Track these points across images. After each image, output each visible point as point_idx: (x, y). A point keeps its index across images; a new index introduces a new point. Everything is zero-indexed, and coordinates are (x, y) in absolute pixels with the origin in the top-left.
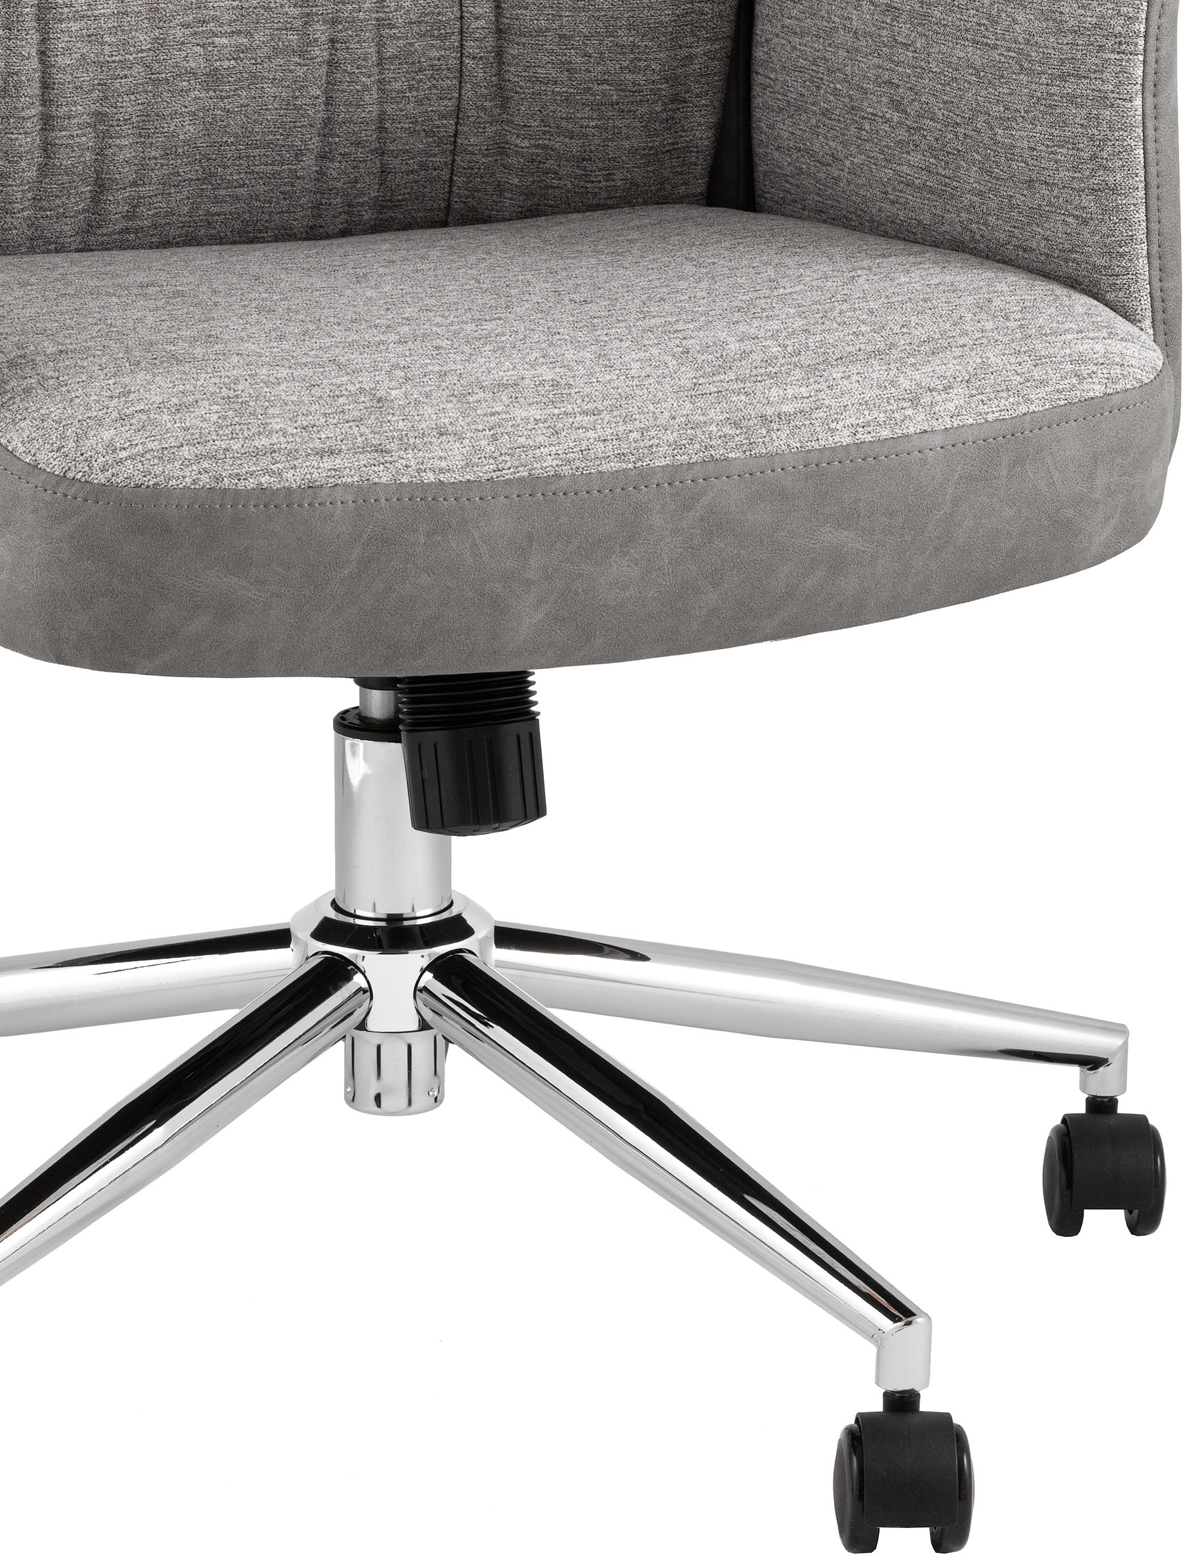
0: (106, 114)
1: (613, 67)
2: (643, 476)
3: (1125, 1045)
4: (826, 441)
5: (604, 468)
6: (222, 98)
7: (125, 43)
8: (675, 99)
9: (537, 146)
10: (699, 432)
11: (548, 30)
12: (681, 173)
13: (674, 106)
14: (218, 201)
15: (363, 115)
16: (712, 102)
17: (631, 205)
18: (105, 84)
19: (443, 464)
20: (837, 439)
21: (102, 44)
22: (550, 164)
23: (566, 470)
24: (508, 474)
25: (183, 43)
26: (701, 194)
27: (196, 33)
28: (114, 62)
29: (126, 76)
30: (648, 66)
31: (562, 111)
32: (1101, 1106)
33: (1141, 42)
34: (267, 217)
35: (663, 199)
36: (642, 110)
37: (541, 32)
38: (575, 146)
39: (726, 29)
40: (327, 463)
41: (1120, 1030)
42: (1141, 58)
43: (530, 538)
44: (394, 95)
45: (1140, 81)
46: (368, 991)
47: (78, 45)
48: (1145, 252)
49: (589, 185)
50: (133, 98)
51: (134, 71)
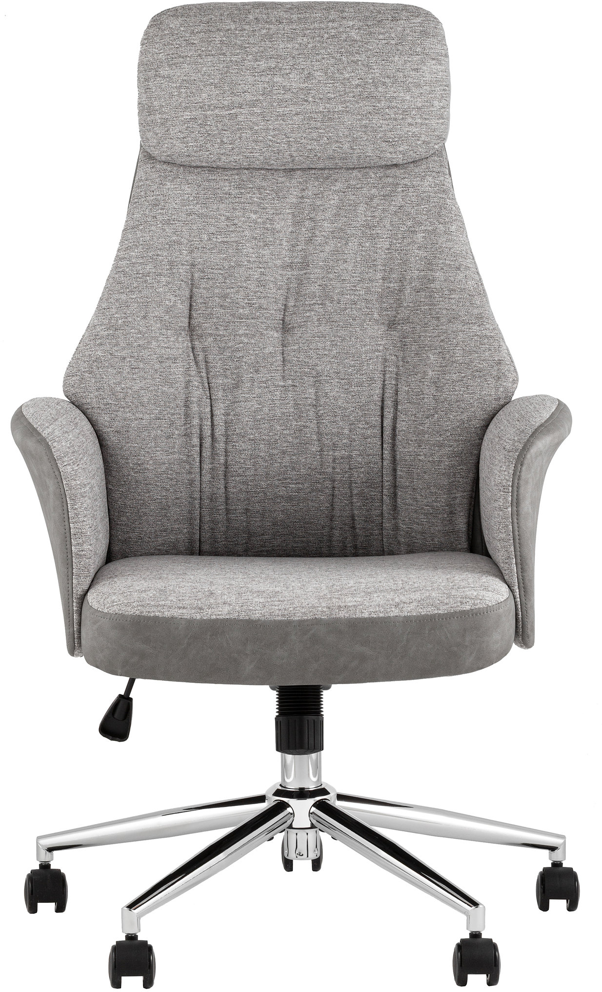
0: (250, 509)
1: (430, 500)
2: (289, 622)
4: (359, 615)
5: (276, 619)
6: (293, 506)
7: (256, 485)
8: (451, 513)
9: (408, 528)
10: (314, 610)
11: (409, 486)
12: (458, 540)
13: (452, 515)
14: (295, 542)
15: (346, 514)
16: (465, 514)
17: (442, 550)
18: (249, 499)
19: (220, 613)
20: (363, 615)
21: (248, 485)
22: (413, 534)
23: (263, 619)
24: (241, 618)
25: (278, 486)
26: (466, 548)
27: (283, 483)
28: (252, 491)
29: (256, 497)
30: (441, 500)
31: (415, 515)
33: (511, 488)
34: (315, 549)
35: (454, 550)
36: (440, 516)
37: (407, 487)
38: (420, 528)
39: (469, 488)
40: (181, 611)
42: (510, 494)
43: (247, 639)
44: (358, 507)
45: (510, 502)
46: (293, 814)
47: (239, 485)
48: (514, 562)
49: (427, 542)
50: (259, 504)
51: (260, 495)
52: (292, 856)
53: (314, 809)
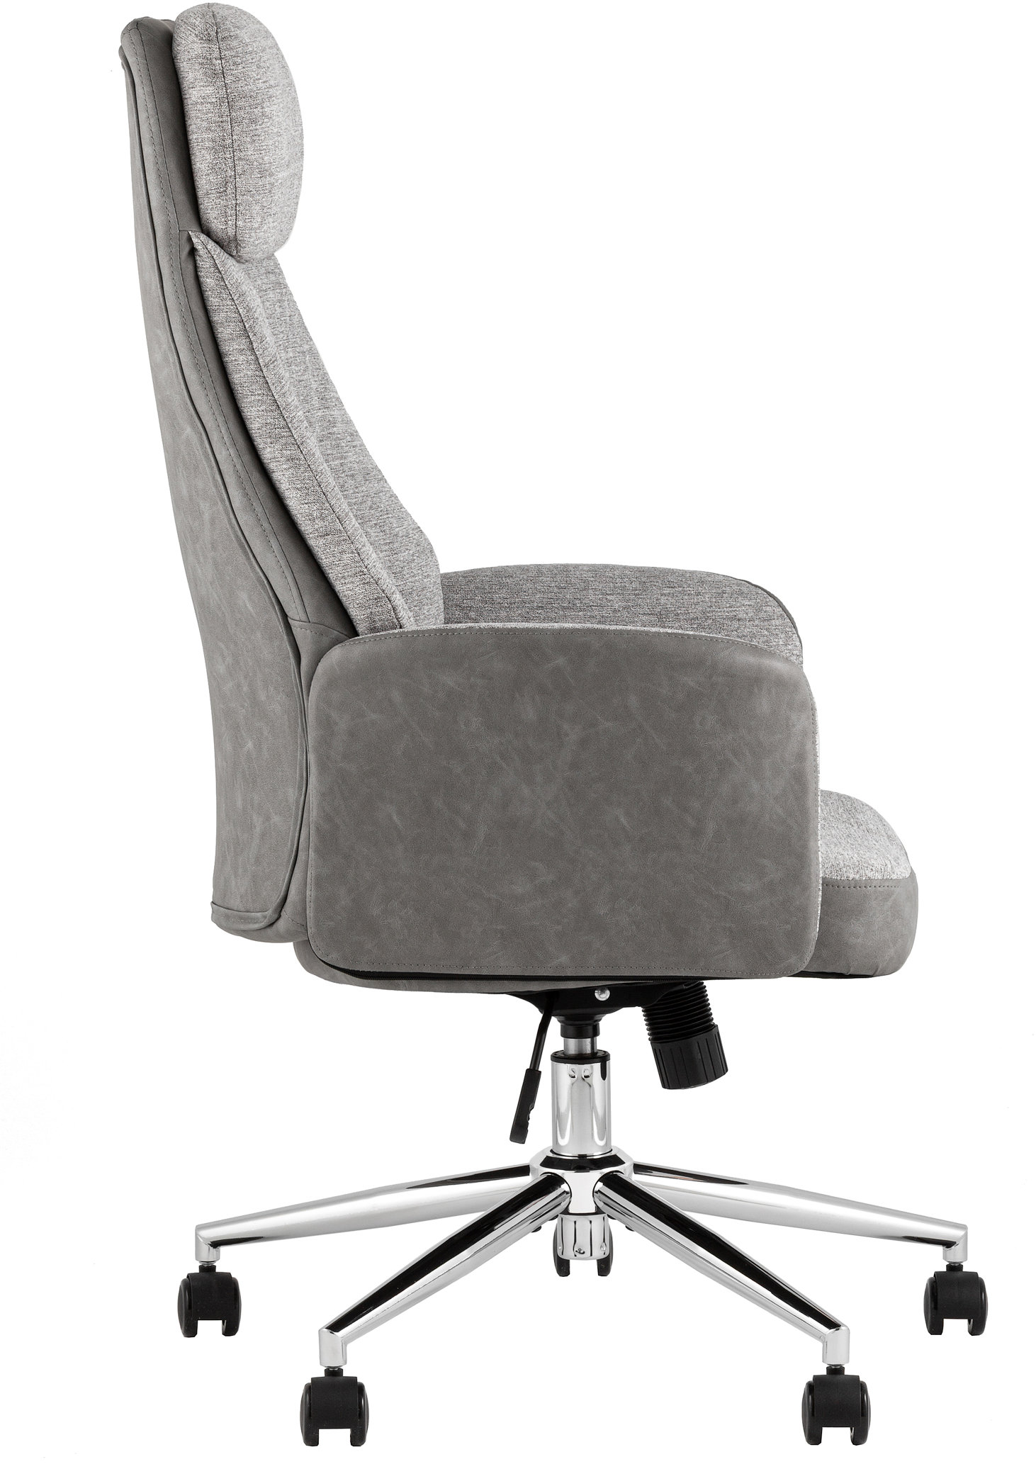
3: (966, 1235)
32: (954, 1268)
41: (964, 1227)
46: (569, 1193)
52: (568, 1254)
53: (600, 1185)
